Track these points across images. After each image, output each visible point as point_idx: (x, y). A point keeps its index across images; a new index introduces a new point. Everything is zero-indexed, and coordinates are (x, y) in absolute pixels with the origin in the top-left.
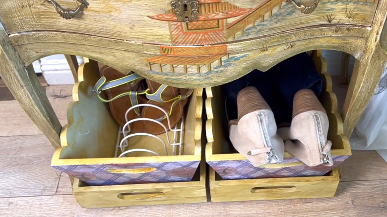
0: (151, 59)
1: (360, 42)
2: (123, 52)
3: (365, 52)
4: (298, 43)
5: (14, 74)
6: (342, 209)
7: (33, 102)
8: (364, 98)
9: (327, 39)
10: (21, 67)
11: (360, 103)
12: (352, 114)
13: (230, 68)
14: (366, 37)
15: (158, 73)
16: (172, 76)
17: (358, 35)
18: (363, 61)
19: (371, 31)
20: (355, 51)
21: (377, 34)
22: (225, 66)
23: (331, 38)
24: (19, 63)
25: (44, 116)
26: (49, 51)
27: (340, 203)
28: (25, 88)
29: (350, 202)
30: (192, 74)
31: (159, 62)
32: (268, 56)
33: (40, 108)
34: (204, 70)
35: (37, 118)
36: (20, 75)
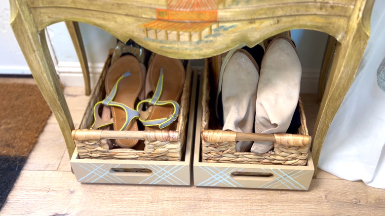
0: (149, 24)
1: (342, 22)
2: (124, 17)
3: (346, 33)
4: (284, 19)
5: (28, 36)
6: (316, 202)
7: (43, 69)
8: (344, 85)
9: (311, 17)
10: (34, 30)
11: (339, 91)
12: (331, 104)
13: (219, 38)
14: (348, 15)
15: (153, 41)
16: (166, 44)
17: (340, 14)
18: (344, 43)
19: (354, 9)
20: (338, 31)
21: (360, 10)
22: (214, 36)
23: (314, 17)
24: (32, 26)
25: (51, 85)
26: (59, 16)
27: (314, 197)
28: (36, 52)
29: (323, 197)
30: (184, 42)
31: (155, 28)
32: (255, 29)
33: (48, 76)
34: (195, 38)
35: (45, 86)
36: (33, 38)
